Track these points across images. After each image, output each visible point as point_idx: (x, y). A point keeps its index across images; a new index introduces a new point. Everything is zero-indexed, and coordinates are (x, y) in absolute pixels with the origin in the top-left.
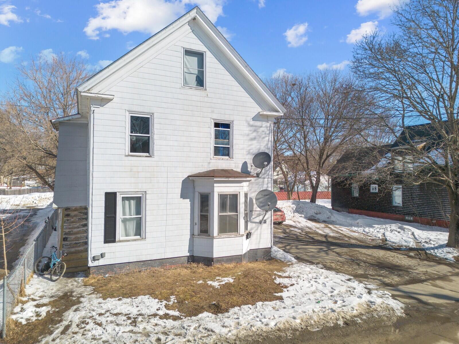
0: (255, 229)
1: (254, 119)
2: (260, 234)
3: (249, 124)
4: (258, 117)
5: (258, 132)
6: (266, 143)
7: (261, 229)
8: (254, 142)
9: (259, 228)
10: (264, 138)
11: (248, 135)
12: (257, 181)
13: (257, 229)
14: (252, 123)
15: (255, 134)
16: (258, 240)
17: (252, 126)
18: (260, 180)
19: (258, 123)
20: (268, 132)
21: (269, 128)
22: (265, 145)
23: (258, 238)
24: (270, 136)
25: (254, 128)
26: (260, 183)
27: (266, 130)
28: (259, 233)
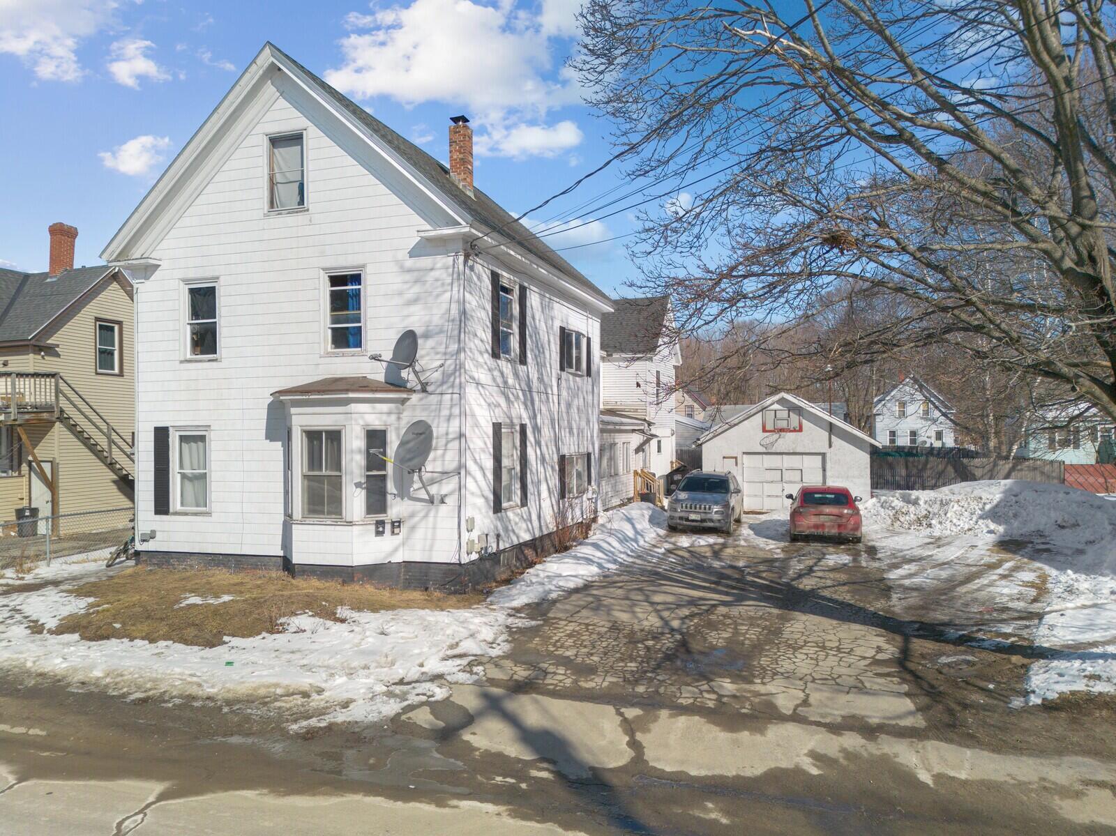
1: (412, 254)
2: (434, 528)
3: (402, 267)
5: (425, 282)
6: (445, 306)
7: (435, 517)
8: (415, 309)
9: (432, 514)
10: (438, 296)
11: (400, 294)
12: (423, 402)
13: (426, 516)
14: (410, 263)
15: (417, 289)
16: (428, 542)
17: (410, 271)
18: (433, 399)
19: (425, 262)
20: (449, 280)
21: (451, 270)
22: (443, 311)
23: (429, 536)
24: (455, 289)
25: (416, 274)
26: (433, 407)
27: (444, 276)
28: (430, 525)
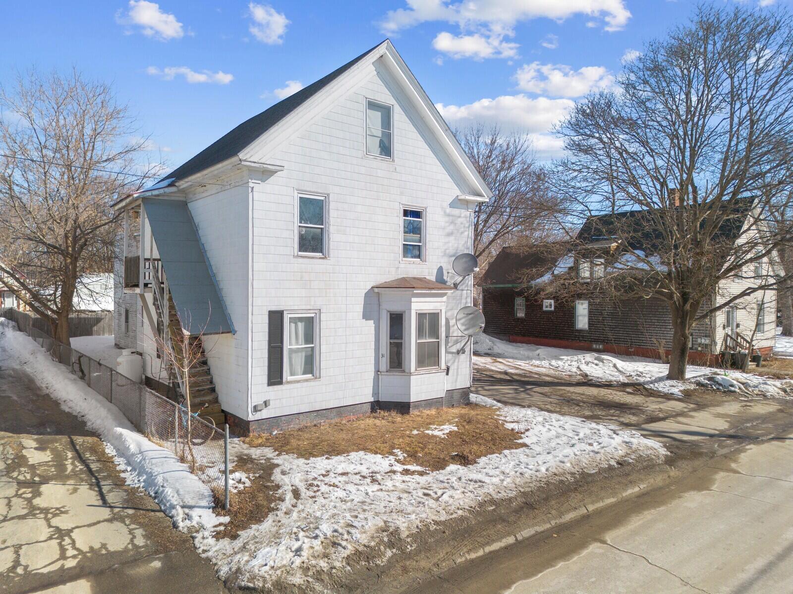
0: (451, 362)
1: (452, 205)
2: (458, 369)
3: (445, 212)
4: (457, 203)
5: (455, 224)
6: (465, 239)
7: (458, 362)
8: (452, 238)
9: (457, 360)
10: (462, 233)
11: (444, 228)
12: (454, 295)
13: (454, 361)
14: (449, 210)
15: (452, 227)
16: (455, 377)
17: (449, 215)
18: (458, 292)
19: (456, 212)
20: (467, 225)
21: (468, 219)
22: (463, 243)
23: (455, 373)
24: (470, 230)
25: (451, 218)
26: (458, 298)
27: (465, 222)
28: (456, 368)
